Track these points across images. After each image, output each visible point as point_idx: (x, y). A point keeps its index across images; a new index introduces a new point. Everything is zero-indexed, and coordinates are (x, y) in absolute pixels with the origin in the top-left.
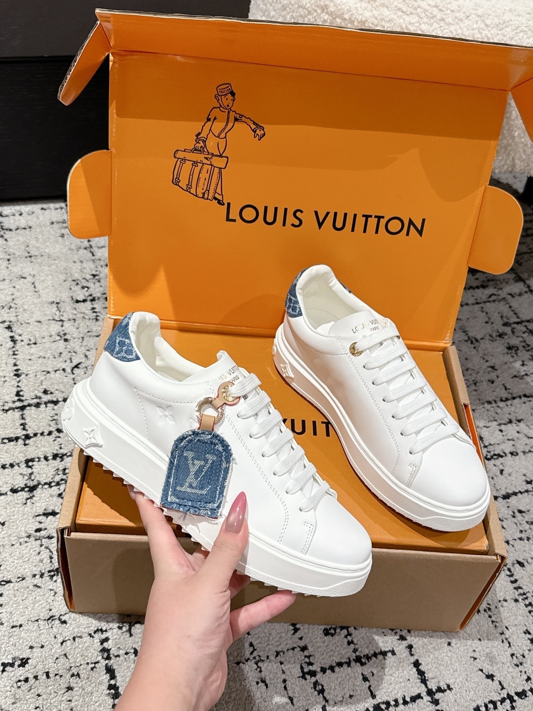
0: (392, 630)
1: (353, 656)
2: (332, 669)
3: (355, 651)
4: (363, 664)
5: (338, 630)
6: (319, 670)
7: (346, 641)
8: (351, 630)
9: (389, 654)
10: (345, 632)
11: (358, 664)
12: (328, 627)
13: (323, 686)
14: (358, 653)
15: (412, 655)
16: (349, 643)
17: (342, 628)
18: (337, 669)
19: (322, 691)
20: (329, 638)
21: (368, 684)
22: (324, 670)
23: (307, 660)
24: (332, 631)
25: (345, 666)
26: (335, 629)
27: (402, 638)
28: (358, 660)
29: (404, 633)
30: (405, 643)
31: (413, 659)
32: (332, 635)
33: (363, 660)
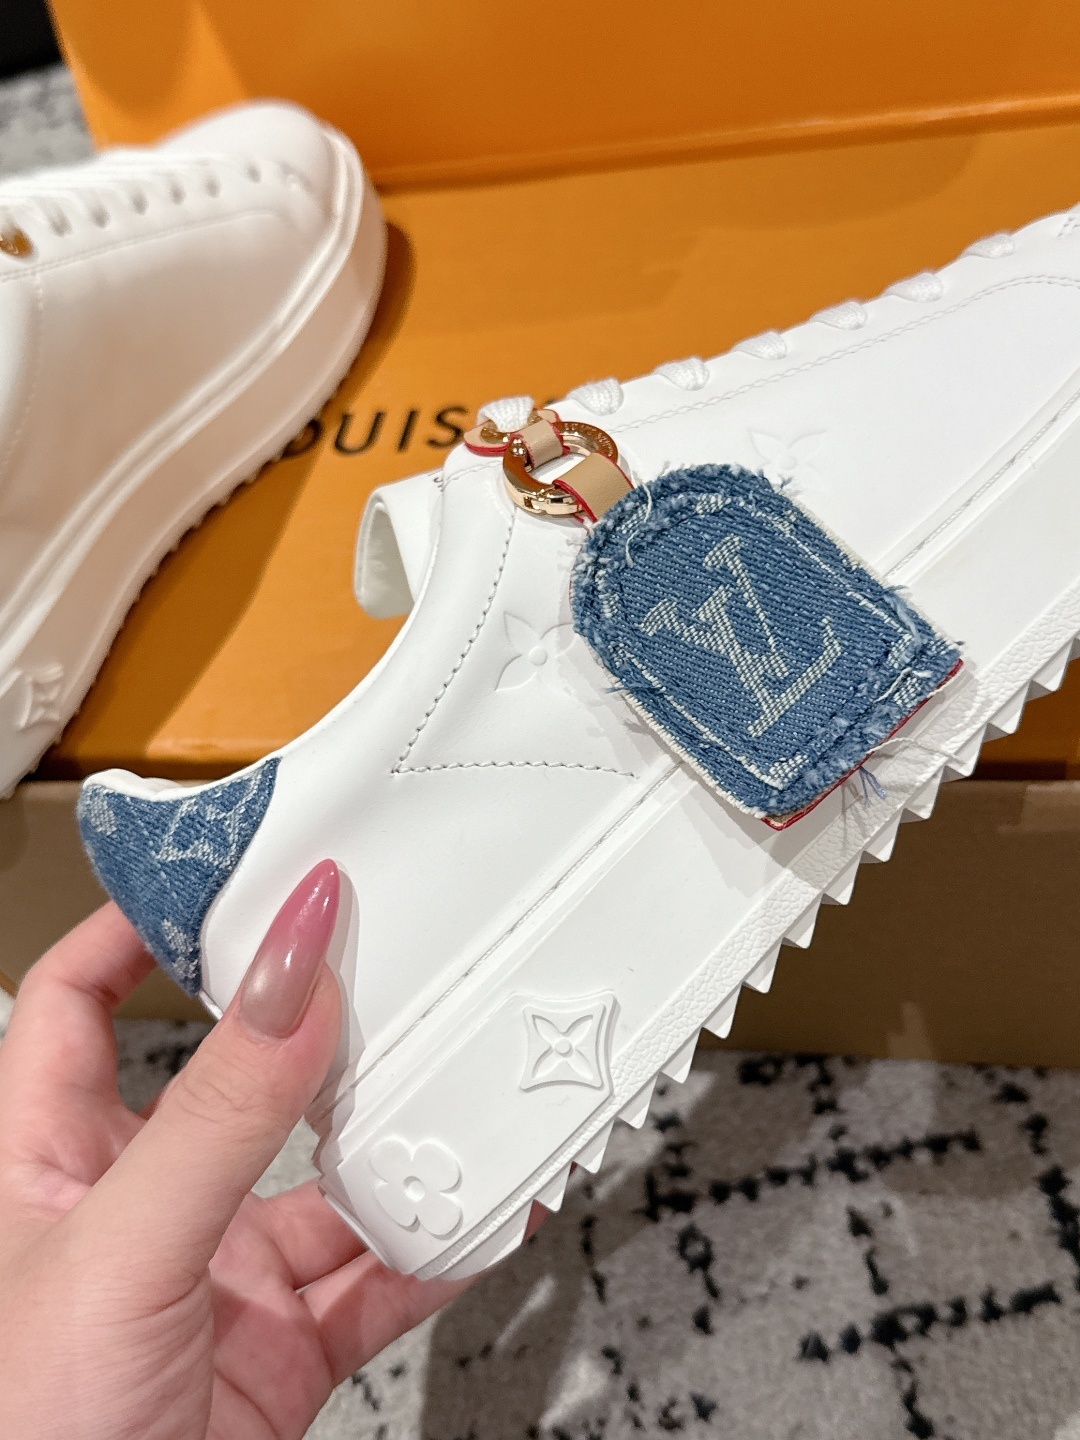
0: (979, 1067)
1: (829, 1150)
2: (750, 1190)
3: (838, 1133)
4: (856, 1177)
5: (789, 1067)
6: (704, 1190)
7: (809, 1100)
8: (836, 1067)
9: (957, 1149)
10: (812, 1072)
11: (841, 1178)
12: (757, 1056)
13: (708, 1245)
14: (845, 1142)
15: (1039, 1150)
16: (822, 1108)
17: (803, 1060)
18: (766, 1192)
19: (703, 1262)
20: (752, 1093)
21: (865, 1244)
22: (720, 1193)
23: (672, 1160)
24: (769, 1070)
25: (795, 1183)
26: (778, 1064)
27: (1013, 1095)
28: (844, 1164)
29: (1024, 1079)
30: (1018, 1113)
31: (1041, 1166)
32: (766, 1081)
33: (861, 1165)
